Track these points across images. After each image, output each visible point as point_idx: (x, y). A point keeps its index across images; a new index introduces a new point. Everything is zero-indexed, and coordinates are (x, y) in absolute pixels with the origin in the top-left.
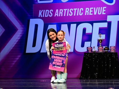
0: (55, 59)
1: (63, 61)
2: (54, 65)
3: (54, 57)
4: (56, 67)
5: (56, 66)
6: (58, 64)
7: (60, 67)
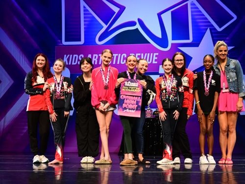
0: (125, 100)
1: (137, 103)
2: (125, 108)
3: (124, 97)
4: (129, 111)
5: (127, 110)
6: (131, 106)
7: (134, 111)
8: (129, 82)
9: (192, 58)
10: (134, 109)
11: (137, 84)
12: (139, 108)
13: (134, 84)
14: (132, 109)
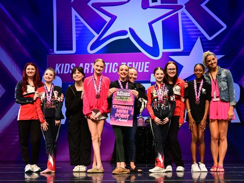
0: (117, 110)
1: (130, 112)
2: (118, 118)
3: (117, 106)
4: (121, 120)
6: (123, 116)
8: (121, 92)
9: (183, 67)
10: (126, 119)
11: (129, 93)
12: (131, 118)
13: (126, 94)
14: (124, 119)
